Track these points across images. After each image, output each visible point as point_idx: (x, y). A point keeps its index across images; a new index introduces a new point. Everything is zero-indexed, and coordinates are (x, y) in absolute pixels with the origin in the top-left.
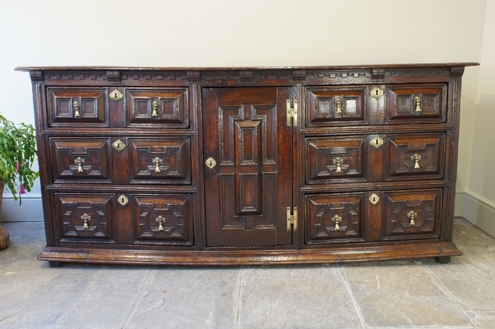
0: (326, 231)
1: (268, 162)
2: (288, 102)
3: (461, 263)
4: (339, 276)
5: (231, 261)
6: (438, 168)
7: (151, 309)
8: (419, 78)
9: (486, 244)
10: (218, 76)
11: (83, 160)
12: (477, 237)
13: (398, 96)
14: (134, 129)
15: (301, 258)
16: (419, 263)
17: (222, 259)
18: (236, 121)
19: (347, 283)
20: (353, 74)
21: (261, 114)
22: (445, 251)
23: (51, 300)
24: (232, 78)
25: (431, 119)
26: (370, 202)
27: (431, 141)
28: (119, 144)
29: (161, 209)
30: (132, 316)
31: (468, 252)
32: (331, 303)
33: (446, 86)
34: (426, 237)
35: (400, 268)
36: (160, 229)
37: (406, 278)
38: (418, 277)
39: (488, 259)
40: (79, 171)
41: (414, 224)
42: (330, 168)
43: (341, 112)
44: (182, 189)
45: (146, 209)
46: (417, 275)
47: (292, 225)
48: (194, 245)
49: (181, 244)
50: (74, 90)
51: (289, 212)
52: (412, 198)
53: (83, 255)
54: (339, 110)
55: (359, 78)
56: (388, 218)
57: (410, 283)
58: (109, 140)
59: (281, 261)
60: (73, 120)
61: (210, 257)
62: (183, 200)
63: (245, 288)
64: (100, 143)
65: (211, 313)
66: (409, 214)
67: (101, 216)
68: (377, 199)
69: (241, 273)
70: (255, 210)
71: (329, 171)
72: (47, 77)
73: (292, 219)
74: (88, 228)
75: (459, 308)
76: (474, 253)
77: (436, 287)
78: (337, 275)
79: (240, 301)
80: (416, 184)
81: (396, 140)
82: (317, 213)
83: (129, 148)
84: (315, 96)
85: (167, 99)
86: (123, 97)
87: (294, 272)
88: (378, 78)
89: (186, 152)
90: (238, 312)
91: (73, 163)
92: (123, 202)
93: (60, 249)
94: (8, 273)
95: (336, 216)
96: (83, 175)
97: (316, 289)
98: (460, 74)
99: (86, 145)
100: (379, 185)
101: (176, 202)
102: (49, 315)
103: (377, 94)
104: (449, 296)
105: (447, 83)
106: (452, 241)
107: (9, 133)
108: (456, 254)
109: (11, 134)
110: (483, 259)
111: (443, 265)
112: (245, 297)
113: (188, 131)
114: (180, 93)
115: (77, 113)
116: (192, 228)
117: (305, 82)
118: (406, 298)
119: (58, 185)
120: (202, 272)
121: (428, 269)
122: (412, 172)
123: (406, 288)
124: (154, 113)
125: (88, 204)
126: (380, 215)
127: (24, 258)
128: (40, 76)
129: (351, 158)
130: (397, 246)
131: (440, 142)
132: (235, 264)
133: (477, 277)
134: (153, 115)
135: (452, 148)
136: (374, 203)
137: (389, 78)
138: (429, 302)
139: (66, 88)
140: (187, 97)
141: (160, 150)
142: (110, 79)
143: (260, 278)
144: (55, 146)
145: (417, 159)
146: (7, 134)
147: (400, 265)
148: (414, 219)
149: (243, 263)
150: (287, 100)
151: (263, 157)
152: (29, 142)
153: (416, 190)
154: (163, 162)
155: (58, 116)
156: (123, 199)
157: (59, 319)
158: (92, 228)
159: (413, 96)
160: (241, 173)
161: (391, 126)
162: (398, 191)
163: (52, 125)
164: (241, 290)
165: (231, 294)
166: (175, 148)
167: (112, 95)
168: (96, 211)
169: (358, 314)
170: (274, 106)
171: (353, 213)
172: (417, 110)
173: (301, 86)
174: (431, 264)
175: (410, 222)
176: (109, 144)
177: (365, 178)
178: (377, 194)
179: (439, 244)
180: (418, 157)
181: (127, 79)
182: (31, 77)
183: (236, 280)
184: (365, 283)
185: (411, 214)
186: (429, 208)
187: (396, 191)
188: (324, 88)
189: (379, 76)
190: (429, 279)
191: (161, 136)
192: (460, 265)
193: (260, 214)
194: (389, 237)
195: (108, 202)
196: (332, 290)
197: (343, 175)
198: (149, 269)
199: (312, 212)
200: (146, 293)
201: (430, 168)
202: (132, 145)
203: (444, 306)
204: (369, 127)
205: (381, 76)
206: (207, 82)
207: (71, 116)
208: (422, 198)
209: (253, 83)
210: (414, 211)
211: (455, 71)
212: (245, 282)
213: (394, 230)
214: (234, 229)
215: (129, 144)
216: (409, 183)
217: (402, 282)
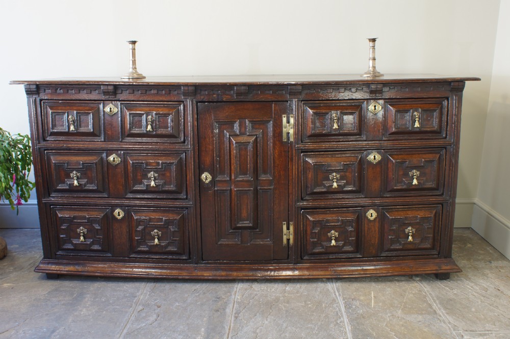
0: (322, 246)
1: (263, 177)
2: (284, 117)
3: (461, 280)
4: (335, 292)
5: (227, 276)
6: (438, 184)
7: (144, 325)
8: (419, 93)
9: (490, 259)
10: (213, 90)
11: (79, 174)
12: (483, 251)
13: (396, 111)
14: (129, 143)
15: (297, 273)
16: (418, 279)
17: (218, 273)
18: (232, 136)
19: (342, 300)
20: (350, 89)
21: (256, 129)
22: (444, 267)
23: (47, 314)
24: (227, 92)
25: (430, 135)
26: (367, 217)
27: (430, 157)
28: (114, 158)
29: (157, 223)
30: (125, 331)
31: (470, 268)
32: (322, 321)
33: (446, 101)
34: (424, 253)
35: (397, 284)
36: (155, 243)
37: (402, 295)
38: (414, 294)
39: (490, 275)
40: (75, 185)
41: (412, 240)
42: (327, 184)
43: (337, 127)
44: (177, 203)
45: (141, 223)
46: (414, 292)
47: (288, 240)
48: (190, 258)
49: (177, 257)
50: (69, 104)
51: (285, 227)
52: (410, 214)
53: (79, 268)
54: (336, 126)
55: (357, 93)
56: (385, 234)
57: (404, 301)
58: (105, 154)
59: (277, 276)
60: (68, 134)
61: (205, 271)
62: (179, 214)
63: (238, 303)
64: (95, 157)
65: (203, 329)
66: (407, 231)
67: (97, 229)
68: (375, 214)
69: (237, 288)
70: (251, 225)
71: (325, 186)
72: (42, 91)
73: (288, 234)
74: (85, 241)
75: (450, 328)
76: (476, 268)
77: (430, 306)
78: (332, 291)
79: (233, 317)
80: (415, 200)
81: (394, 156)
82: (313, 228)
83: (125, 162)
84: (311, 111)
85: (162, 114)
86: (118, 111)
87: (289, 287)
88: (376, 93)
89: (182, 167)
90: (229, 329)
91: (68, 177)
92: (119, 215)
93: (56, 261)
94: (6, 285)
95: (333, 232)
96: (79, 188)
97: (309, 306)
98: (461, 89)
99: (81, 159)
100: (377, 201)
101: (172, 216)
102: (45, 330)
103: (375, 109)
104: (442, 315)
105: (447, 99)
106: (451, 258)
107: (6, 144)
108: (454, 270)
109: (7, 146)
110: (484, 275)
111: (442, 281)
112: (238, 313)
113: (183, 146)
114: (175, 108)
115: (72, 128)
116: (188, 242)
117: (302, 97)
118: (398, 317)
119: (54, 198)
120: (198, 286)
121: (426, 285)
122: (411, 188)
123: (399, 306)
124: (149, 128)
125: (84, 218)
126: (377, 231)
127: (21, 268)
128: (35, 89)
129: (347, 174)
130: (395, 262)
131: (439, 157)
132: (231, 278)
133: (474, 295)
134: (148, 130)
135: (451, 165)
136: (372, 218)
137: (388, 93)
138: (420, 321)
139: (60, 102)
140: (182, 111)
141: (154, 164)
142: (105, 93)
143: (255, 293)
144: (50, 159)
145: (415, 175)
146: (4, 146)
147: (398, 281)
148: (412, 236)
149: (239, 278)
150: (283, 115)
151: (259, 172)
152: (25, 153)
153: (414, 206)
154: (159, 176)
155: (54, 131)
156: (119, 213)
157: (54, 334)
158: (89, 241)
159: (411, 111)
160: (236, 188)
161: (389, 142)
162: (396, 207)
163: (48, 139)
164: (235, 305)
165: (224, 309)
166: (169, 163)
167: (107, 109)
168: (92, 225)
169: (348, 332)
170: (270, 121)
171: (350, 229)
172: (416, 126)
173: (298, 101)
174: (430, 280)
175: (408, 238)
176: (105, 158)
177: (363, 194)
178: (375, 210)
179: (437, 261)
180: (416, 173)
181: (122, 93)
182: (26, 91)
183: (231, 295)
184: (359, 300)
185: (409, 230)
186: (428, 224)
187: (394, 207)
188: (321, 103)
189: (376, 91)
190: (425, 297)
191: (156, 150)
192: (459, 282)
193: (256, 229)
194: (387, 253)
195: (104, 216)
196: (326, 307)
197: (340, 191)
198: (145, 282)
199: (308, 227)
200: (141, 308)
201: (429, 185)
202: (127, 159)
203: (434, 326)
204: (366, 142)
205: (378, 91)
206: (202, 97)
207: (67, 130)
208: (420, 214)
209: (250, 97)
210: (412, 227)
211: (455, 86)
212: (239, 297)
213: (391, 246)
214: (230, 243)
215: (124, 158)
216: (407, 199)
217: (396, 300)
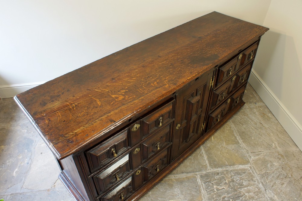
12: (252, 95)
37: (223, 131)
38: (228, 130)
57: (225, 135)
75: (245, 152)
76: (251, 109)
77: (236, 137)
104: (241, 144)
110: (254, 113)
118: (225, 147)
123: (224, 139)
133: (252, 128)
138: (233, 149)
169: (206, 160)
190: (233, 131)
192: (245, 119)
203: (239, 152)
217: (222, 135)
